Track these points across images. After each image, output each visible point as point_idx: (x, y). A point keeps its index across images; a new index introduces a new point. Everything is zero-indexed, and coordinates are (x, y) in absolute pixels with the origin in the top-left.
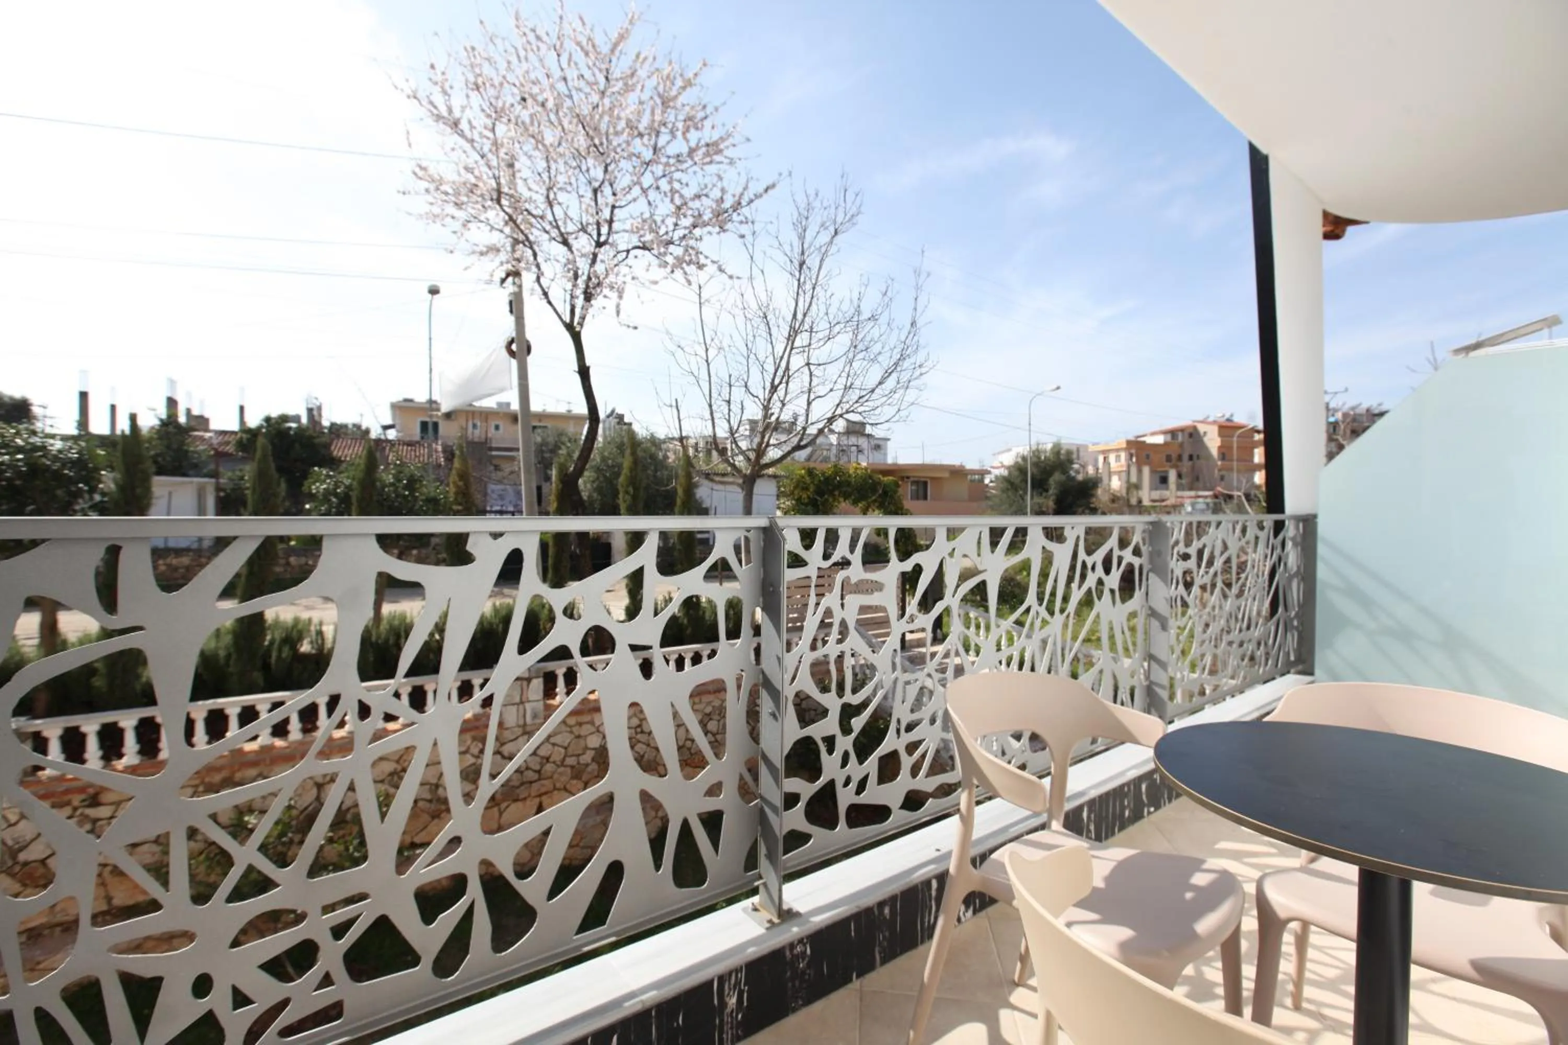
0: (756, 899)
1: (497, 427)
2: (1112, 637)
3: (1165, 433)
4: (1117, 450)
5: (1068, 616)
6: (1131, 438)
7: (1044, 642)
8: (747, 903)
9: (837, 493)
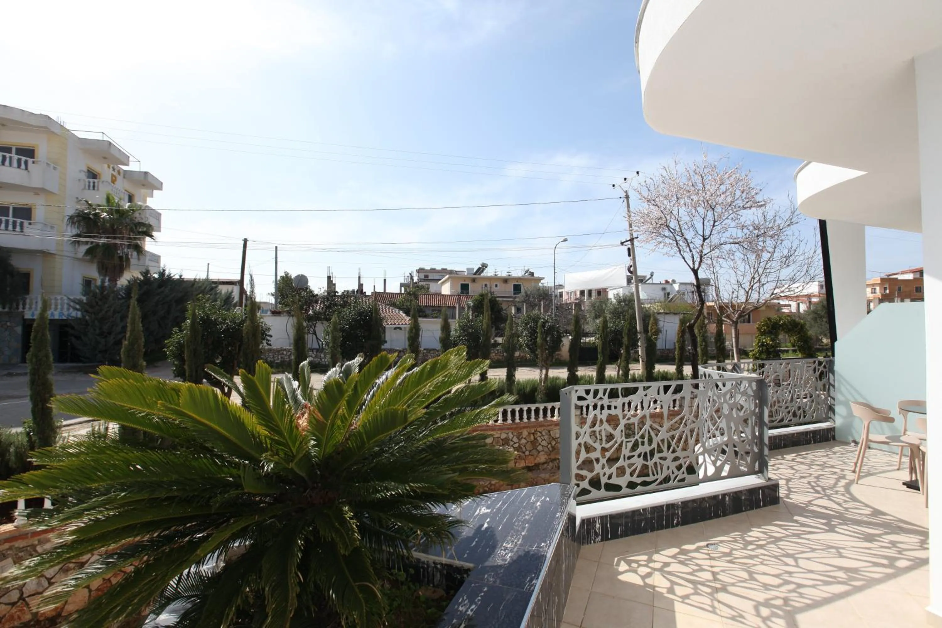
1: (496, 286)
3: (914, 272)
4: (873, 285)
6: (884, 276)
9: (781, 328)
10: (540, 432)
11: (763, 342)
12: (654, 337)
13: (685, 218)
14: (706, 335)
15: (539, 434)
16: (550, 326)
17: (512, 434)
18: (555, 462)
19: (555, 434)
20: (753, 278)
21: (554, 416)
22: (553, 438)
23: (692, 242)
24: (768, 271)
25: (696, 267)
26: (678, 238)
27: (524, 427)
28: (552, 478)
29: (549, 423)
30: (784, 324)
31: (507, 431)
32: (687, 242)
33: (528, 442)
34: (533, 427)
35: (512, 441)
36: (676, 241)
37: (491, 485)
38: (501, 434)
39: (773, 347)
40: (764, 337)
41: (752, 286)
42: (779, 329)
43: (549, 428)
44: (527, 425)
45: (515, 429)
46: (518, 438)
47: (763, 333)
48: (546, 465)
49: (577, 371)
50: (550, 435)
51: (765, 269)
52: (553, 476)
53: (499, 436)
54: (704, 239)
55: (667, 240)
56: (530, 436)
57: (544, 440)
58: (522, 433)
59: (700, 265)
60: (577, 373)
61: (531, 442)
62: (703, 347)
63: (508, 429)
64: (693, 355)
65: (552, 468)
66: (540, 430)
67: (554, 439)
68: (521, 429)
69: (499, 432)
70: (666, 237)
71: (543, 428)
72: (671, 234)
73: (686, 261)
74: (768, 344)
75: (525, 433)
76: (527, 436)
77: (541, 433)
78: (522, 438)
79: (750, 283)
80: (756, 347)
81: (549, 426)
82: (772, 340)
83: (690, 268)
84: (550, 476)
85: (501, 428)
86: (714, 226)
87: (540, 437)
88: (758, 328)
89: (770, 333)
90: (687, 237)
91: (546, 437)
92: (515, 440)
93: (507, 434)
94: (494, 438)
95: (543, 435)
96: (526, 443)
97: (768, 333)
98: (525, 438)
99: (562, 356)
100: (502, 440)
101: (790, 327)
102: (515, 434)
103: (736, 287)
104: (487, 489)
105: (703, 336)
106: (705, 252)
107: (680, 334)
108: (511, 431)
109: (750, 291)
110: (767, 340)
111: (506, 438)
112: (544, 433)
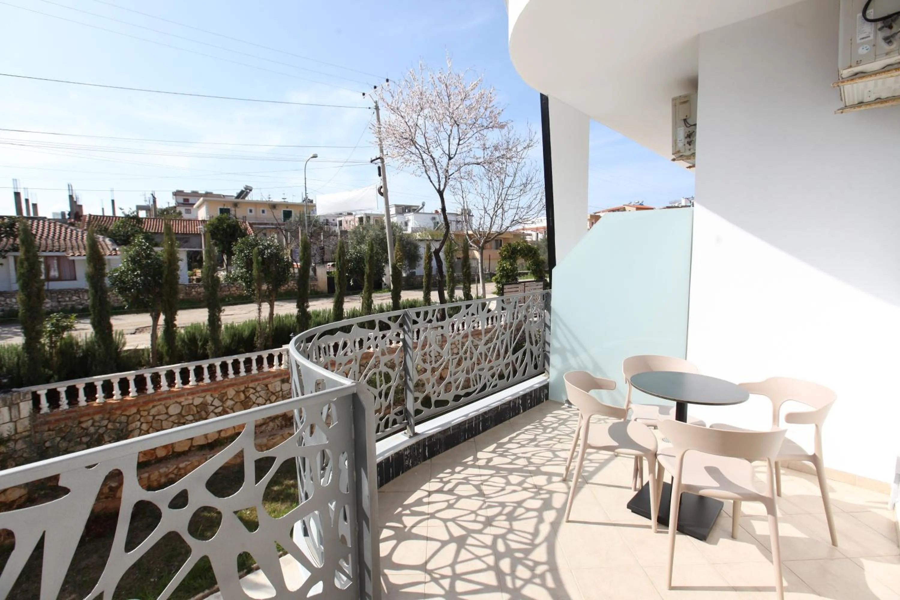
0: (406, 431)
2: (530, 338)
5: (512, 331)
7: (502, 341)
8: (403, 432)
9: (519, 253)
10: (252, 388)
11: (504, 267)
12: (398, 264)
13: (431, 134)
14: (453, 261)
15: (252, 391)
16: (270, 253)
17: (212, 396)
18: (276, 421)
19: (275, 387)
20: (497, 203)
21: (273, 366)
22: (272, 392)
23: (439, 162)
24: (510, 198)
25: (441, 189)
26: (425, 156)
27: (228, 386)
28: (271, 443)
29: (265, 376)
30: (522, 249)
31: (203, 394)
32: (434, 161)
33: (236, 402)
34: (242, 383)
35: (212, 405)
36: (422, 159)
37: (180, 469)
38: (193, 399)
39: (511, 271)
40: (504, 262)
41: (496, 212)
42: (517, 254)
43: (266, 381)
44: (233, 382)
45: (215, 389)
46: (221, 400)
47: (504, 258)
48: (264, 426)
49: (308, 307)
50: (268, 389)
51: (506, 195)
52: (273, 439)
53: (191, 402)
54: (450, 159)
55: (414, 157)
56: (239, 396)
57: (260, 396)
58: (226, 392)
59: (445, 185)
60: (308, 310)
61: (241, 402)
62: (450, 273)
63: (204, 391)
64: (439, 282)
65: (273, 429)
66: (253, 386)
67: (273, 394)
68: (224, 388)
69: (190, 397)
70: (413, 154)
71: (257, 383)
72: (417, 152)
73: (431, 182)
74: (508, 269)
75: (231, 392)
76: (234, 396)
77: (254, 389)
78: (226, 400)
79: (494, 209)
80: (498, 271)
81: (264, 379)
82: (511, 265)
83: (436, 188)
84: (268, 440)
85: (193, 392)
86: (459, 144)
87: (254, 394)
88: (500, 253)
89: (510, 258)
90: (433, 156)
91: (262, 393)
92: (217, 403)
93: (204, 397)
94: (183, 406)
95: (257, 392)
96: (234, 405)
97: (508, 258)
98: (232, 399)
99: (318, 287)
100: (196, 406)
101: (526, 252)
102: (217, 396)
103: (482, 212)
104: (172, 476)
105: (450, 262)
106: (450, 172)
107: (427, 261)
108: (209, 393)
109: (494, 217)
110: (507, 265)
111: (201, 403)
112: (258, 389)
